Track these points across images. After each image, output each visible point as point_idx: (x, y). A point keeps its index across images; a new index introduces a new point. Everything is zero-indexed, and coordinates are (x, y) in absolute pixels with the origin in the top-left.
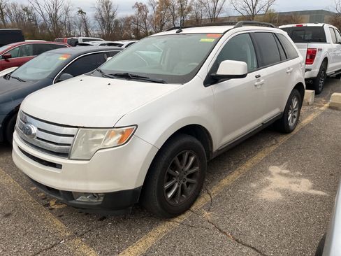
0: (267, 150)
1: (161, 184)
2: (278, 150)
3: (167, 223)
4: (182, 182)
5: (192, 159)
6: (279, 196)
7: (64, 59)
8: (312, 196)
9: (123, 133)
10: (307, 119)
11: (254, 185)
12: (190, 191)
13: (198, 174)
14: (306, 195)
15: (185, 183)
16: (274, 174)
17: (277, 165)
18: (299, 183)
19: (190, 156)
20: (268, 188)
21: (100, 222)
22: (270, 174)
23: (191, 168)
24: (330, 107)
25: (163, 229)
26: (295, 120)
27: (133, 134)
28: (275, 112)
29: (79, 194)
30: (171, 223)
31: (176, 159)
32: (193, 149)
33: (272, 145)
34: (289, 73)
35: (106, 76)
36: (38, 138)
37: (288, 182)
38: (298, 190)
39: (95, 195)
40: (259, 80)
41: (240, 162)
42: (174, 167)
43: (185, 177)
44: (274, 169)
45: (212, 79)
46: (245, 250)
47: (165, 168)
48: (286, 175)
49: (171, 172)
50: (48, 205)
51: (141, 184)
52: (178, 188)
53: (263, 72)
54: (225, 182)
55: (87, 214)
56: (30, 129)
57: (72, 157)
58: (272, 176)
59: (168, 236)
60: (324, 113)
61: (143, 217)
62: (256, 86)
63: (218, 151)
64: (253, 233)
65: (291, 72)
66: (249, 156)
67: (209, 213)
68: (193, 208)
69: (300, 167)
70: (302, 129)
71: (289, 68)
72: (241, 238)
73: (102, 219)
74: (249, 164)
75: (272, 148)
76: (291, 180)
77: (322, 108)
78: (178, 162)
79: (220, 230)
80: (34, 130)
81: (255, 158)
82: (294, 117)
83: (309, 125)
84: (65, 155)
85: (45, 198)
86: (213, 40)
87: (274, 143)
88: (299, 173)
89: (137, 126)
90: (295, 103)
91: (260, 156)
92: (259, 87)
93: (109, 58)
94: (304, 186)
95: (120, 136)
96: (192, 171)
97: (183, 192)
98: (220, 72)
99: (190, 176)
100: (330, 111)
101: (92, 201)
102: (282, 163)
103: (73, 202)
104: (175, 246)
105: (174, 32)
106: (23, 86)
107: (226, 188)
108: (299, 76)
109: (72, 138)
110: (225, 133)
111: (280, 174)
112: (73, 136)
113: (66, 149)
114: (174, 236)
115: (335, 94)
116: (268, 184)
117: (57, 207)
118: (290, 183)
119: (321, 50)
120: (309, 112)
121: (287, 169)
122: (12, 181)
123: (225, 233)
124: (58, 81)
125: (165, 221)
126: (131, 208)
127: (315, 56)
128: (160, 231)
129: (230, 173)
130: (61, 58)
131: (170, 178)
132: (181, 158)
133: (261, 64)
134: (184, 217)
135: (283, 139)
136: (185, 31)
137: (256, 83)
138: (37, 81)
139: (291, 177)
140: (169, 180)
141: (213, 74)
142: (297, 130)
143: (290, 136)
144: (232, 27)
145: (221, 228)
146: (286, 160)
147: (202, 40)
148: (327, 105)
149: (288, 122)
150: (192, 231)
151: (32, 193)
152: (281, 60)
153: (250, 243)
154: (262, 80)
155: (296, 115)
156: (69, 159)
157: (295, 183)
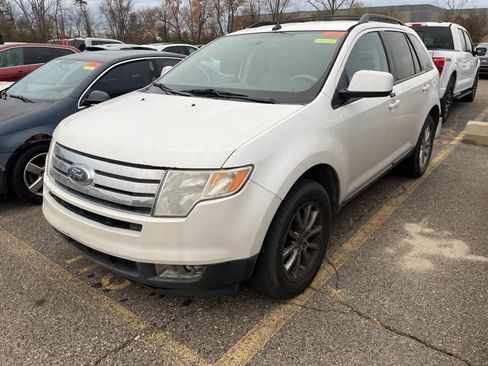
0: (394, 201)
1: (280, 252)
2: (409, 201)
3: (283, 306)
4: (302, 248)
5: (315, 214)
6: (428, 265)
7: (92, 68)
8: (472, 264)
9: (233, 176)
10: (438, 158)
11: (390, 250)
12: (311, 260)
13: (320, 236)
14: (465, 263)
15: (305, 249)
16: (413, 235)
17: (414, 222)
18: (451, 246)
19: (313, 209)
20: (411, 254)
21: (185, 307)
22: (407, 234)
23: (313, 228)
24: (465, 141)
25: (279, 315)
26: (426, 158)
27: (248, 178)
29: (164, 267)
30: (289, 306)
31: (298, 214)
32: (313, 199)
33: (400, 194)
34: (422, 91)
35: (174, 93)
36: (97, 186)
37: (435, 244)
38: (452, 256)
43: (305, 240)
44: (412, 228)
45: (342, 98)
46: (404, 340)
47: (286, 227)
48: (430, 236)
49: (291, 233)
50: (99, 285)
51: (258, 250)
52: (297, 256)
53: (398, 89)
54: (348, 246)
55: (161, 296)
56: (82, 172)
58: (412, 238)
59: (289, 325)
60: (457, 149)
62: (390, 109)
63: (344, 202)
64: (407, 316)
65: (427, 90)
66: (372, 209)
67: (339, 291)
68: (314, 284)
69: (445, 225)
70: (435, 171)
71: (425, 84)
72: (393, 325)
73: (187, 303)
74: (374, 221)
75: (401, 199)
76: (439, 242)
77: (454, 143)
78: (299, 218)
79: (360, 314)
81: (381, 213)
82: (426, 154)
83: (442, 165)
84: (145, 210)
85: (92, 276)
86: (334, 41)
87: (401, 191)
88: (446, 232)
89: (252, 165)
90: (427, 135)
91: (387, 210)
92: (393, 110)
93: (166, 68)
94: (458, 250)
96: (314, 232)
97: (303, 262)
99: (310, 240)
100: (466, 146)
101: (182, 277)
102: (420, 220)
103: (154, 279)
104: (304, 339)
105: (269, 28)
107: (354, 255)
108: (434, 98)
109: (157, 185)
110: (353, 178)
111: (422, 234)
112: (157, 181)
113: (147, 201)
114: (298, 325)
115: (470, 123)
116: (408, 248)
117: (113, 287)
118: (440, 246)
119: (450, 60)
120: (441, 147)
121: (430, 226)
122: (33, 251)
123: (369, 318)
125: (280, 303)
126: (237, 286)
127: (442, 69)
128: (276, 318)
129: (353, 235)
130: (86, 68)
131: (288, 245)
132: (303, 216)
134: (306, 297)
135: (412, 186)
136: (285, 27)
137: (392, 105)
138: (53, 101)
139: (438, 237)
141: (342, 91)
142: (428, 173)
143: (420, 181)
145: (361, 311)
146: (424, 215)
147: (318, 41)
148: (460, 138)
149: (418, 161)
150: (322, 316)
152: (415, 73)
153: (408, 330)
154: (398, 101)
155: (427, 152)
156: (153, 216)
157: (445, 246)
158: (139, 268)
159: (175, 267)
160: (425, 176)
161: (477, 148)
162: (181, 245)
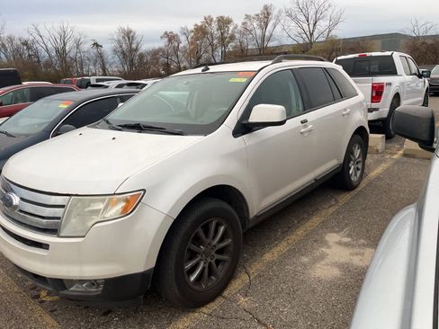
0: (323, 213)
1: (180, 264)
2: (338, 213)
3: (191, 314)
4: (209, 260)
5: (222, 229)
6: (336, 272)
7: (66, 106)
9: (127, 201)
10: (376, 171)
11: (305, 259)
12: (221, 271)
13: (231, 249)
15: (213, 261)
16: (331, 244)
17: (336, 232)
18: (363, 254)
19: (218, 225)
20: (323, 263)
21: (103, 317)
22: (325, 244)
23: (222, 240)
24: (405, 155)
25: (185, 323)
26: (359, 173)
27: (140, 201)
28: (332, 164)
29: (72, 282)
30: (196, 314)
31: (200, 230)
32: (222, 216)
33: (331, 206)
34: (345, 115)
36: (21, 211)
37: (348, 253)
38: (361, 264)
39: (93, 283)
40: (306, 126)
41: (290, 229)
42: (197, 240)
43: (213, 253)
44: (332, 238)
45: (244, 128)
47: (184, 243)
48: (346, 245)
49: (194, 247)
50: (38, 297)
51: (152, 264)
52: (204, 268)
53: (311, 116)
54: (268, 257)
55: (86, 307)
57: (62, 235)
58: (329, 247)
60: (397, 162)
61: (160, 309)
62: (302, 133)
63: (257, 217)
64: (301, 322)
65: (348, 114)
66: (302, 221)
67: (247, 299)
68: (226, 293)
69: (364, 234)
70: (370, 184)
71: (345, 110)
73: (105, 314)
74: (300, 232)
75: (331, 210)
76: (351, 251)
77: (395, 157)
78: (202, 235)
79: (259, 321)
80: (16, 200)
81: (308, 224)
82: (358, 169)
83: (378, 178)
84: (53, 231)
85: (35, 288)
86: (244, 80)
87: (333, 203)
88: (362, 241)
89: (144, 190)
90: (357, 152)
91: (315, 221)
92: (306, 135)
93: (120, 104)
94: (368, 257)
95: (123, 204)
96: (222, 245)
97: (211, 272)
98: (253, 118)
99: (220, 251)
100: (405, 159)
101: (90, 290)
102: (343, 229)
103: (65, 292)
105: (199, 70)
106: (11, 143)
107: (270, 265)
108: (361, 118)
109: (62, 209)
110: (265, 195)
111: (340, 243)
112: (63, 206)
113: (55, 223)
116: (323, 257)
117: (49, 299)
118: (352, 254)
119: (390, 84)
120: (379, 162)
121: (348, 236)
123: (265, 325)
124: (56, 134)
125: (188, 312)
126: (142, 296)
127: (382, 92)
128: (181, 326)
129: (276, 245)
130: (61, 106)
131: (193, 255)
132: (206, 229)
133: (308, 106)
134: (213, 306)
135: (345, 198)
136: (212, 69)
137: (303, 130)
138: (30, 135)
139: (353, 246)
140: (191, 259)
141: (245, 122)
142: (363, 185)
143: (353, 193)
144: (270, 62)
145: (261, 318)
146: (347, 225)
147: (232, 80)
148: (401, 152)
149: (349, 176)
150: (223, 324)
151: (18, 282)
152: (334, 100)
154: (310, 126)
155: (360, 166)
156: (59, 236)
157: (357, 254)
158: (50, 282)
159: (81, 281)
160: (359, 189)
161: (416, 161)
162: (82, 263)
